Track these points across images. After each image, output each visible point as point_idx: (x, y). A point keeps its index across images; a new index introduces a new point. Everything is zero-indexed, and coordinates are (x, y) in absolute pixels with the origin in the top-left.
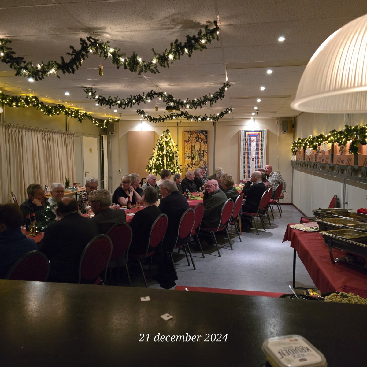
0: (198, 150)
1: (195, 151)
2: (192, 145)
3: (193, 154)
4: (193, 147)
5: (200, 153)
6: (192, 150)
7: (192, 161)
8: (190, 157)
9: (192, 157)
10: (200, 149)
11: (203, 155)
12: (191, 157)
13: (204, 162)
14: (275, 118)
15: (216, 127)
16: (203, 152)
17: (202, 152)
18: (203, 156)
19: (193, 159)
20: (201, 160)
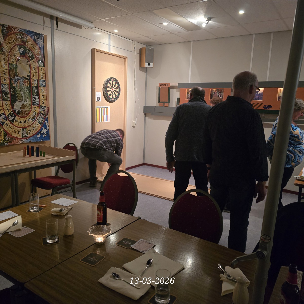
0: (26, 78)
1: (18, 79)
2: (9, 64)
3: (14, 88)
4: (13, 70)
5: (30, 86)
6: (10, 76)
7: (12, 105)
8: (6, 93)
9: (11, 95)
10: (29, 76)
11: (36, 91)
12: (9, 96)
13: (40, 107)
14: (132, 41)
16: (38, 83)
17: (34, 83)
18: (38, 95)
19: (14, 99)
20: (33, 102)
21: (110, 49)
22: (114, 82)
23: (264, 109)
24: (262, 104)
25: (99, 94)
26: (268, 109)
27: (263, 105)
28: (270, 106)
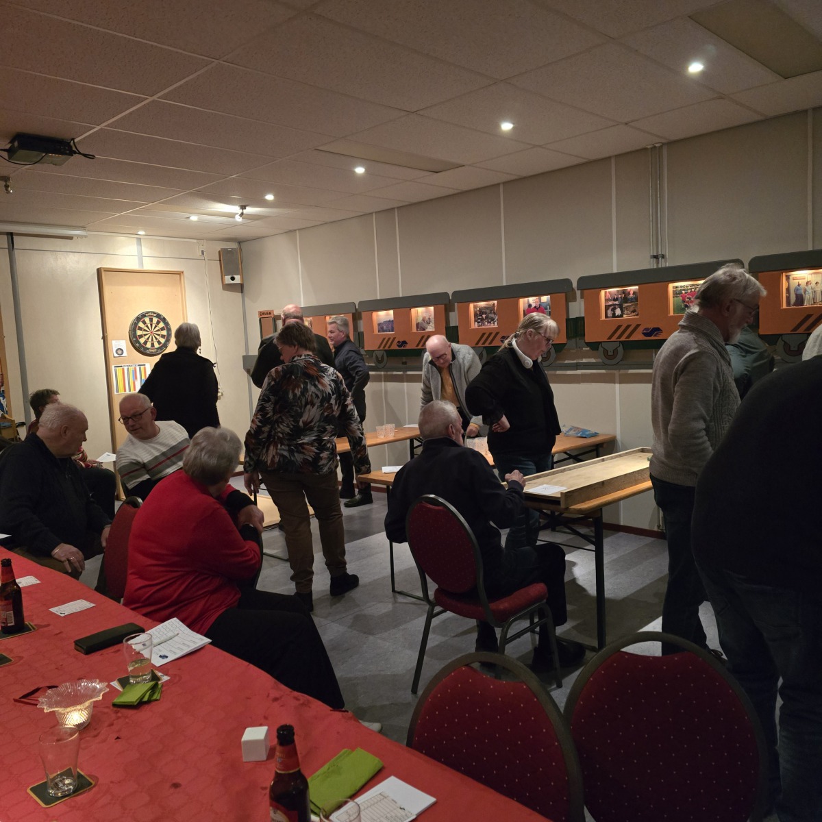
14: (195, 241)
15: (16, 252)
21: (141, 263)
22: (155, 320)
23: (398, 348)
24: (394, 339)
25: (120, 343)
26: (402, 348)
27: (396, 341)
28: (404, 343)
